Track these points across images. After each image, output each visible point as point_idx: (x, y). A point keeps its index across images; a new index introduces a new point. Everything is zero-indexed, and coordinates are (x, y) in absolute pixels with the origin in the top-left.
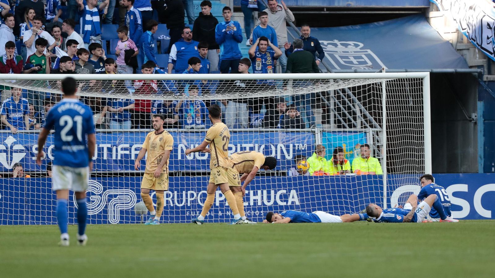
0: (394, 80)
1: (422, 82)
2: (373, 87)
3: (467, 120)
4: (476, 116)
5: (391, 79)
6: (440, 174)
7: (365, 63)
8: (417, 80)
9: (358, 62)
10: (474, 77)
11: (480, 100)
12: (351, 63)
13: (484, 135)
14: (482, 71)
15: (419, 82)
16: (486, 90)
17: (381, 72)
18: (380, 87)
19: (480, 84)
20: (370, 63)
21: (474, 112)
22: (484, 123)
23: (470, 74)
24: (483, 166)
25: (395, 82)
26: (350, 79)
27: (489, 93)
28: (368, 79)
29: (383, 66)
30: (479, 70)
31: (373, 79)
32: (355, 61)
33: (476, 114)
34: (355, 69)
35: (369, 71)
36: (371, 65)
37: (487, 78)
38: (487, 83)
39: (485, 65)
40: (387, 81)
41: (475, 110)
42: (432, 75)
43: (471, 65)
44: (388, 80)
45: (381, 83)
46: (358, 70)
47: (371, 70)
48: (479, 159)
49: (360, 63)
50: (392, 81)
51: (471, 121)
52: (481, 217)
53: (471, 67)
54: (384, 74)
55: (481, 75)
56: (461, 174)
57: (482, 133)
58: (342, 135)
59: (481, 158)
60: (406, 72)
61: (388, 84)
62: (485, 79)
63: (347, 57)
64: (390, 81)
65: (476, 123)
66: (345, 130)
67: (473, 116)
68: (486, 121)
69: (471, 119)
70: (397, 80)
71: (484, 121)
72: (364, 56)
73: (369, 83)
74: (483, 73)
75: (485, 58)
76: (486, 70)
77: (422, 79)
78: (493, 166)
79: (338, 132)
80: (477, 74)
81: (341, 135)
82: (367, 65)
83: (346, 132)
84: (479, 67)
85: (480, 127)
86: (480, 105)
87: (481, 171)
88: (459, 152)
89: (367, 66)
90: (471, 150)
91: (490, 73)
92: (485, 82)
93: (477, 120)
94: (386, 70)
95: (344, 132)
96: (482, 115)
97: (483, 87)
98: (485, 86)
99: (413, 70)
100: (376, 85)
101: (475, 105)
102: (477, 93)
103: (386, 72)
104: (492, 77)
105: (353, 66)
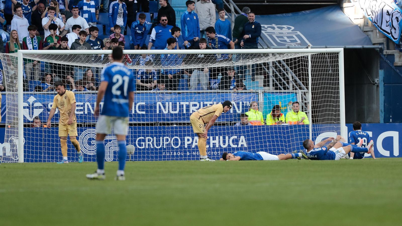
0: (317, 54)
1: (338, 56)
2: (302, 59)
3: (371, 83)
4: (378, 81)
5: (314, 54)
7: (296, 41)
8: (332, 54)
9: (290, 40)
10: (377, 51)
11: (381, 69)
12: (285, 41)
13: (384, 95)
14: (383, 47)
15: (335, 56)
16: (385, 61)
17: (307, 48)
18: (307, 59)
19: (381, 57)
20: (299, 42)
21: (377, 78)
22: (384, 86)
23: (373, 49)
24: (383, 118)
25: (318, 55)
26: (284, 53)
27: (388, 63)
28: (298, 53)
29: (309, 44)
30: (380, 46)
31: (302, 53)
32: (288, 40)
33: (378, 79)
35: (298, 47)
36: (300, 43)
37: (386, 52)
38: (386, 56)
39: (385, 43)
40: (312, 55)
41: (377, 76)
42: (345, 50)
43: (374, 42)
44: (313, 54)
45: (307, 56)
46: (290, 47)
48: (380, 112)
49: (292, 41)
50: (316, 54)
51: (374, 84)
52: (382, 156)
53: (374, 44)
54: (310, 50)
55: (381, 50)
56: (367, 124)
57: (383, 93)
58: (279, 95)
59: (382, 112)
60: (326, 48)
61: (312, 57)
62: (385, 53)
63: (282, 37)
64: (314, 55)
65: (378, 86)
66: (281, 91)
67: (376, 80)
69: (375, 83)
71: (384, 84)
72: (294, 36)
73: (299, 56)
74: (383, 49)
75: (384, 38)
76: (385, 46)
77: (338, 53)
78: (391, 118)
79: (276, 93)
80: (378, 49)
81: (278, 95)
83: (282, 93)
84: (380, 44)
85: (381, 89)
86: (381, 73)
87: (382, 121)
88: (365, 107)
89: (297, 44)
90: (374, 106)
91: (388, 49)
92: (385, 55)
93: (378, 83)
94: (311, 46)
95: (280, 92)
96: (382, 80)
97: (384, 59)
98: (385, 58)
99: (331, 47)
100: (304, 58)
101: (377, 73)
102: (379, 64)
103: (311, 48)
104: (390, 52)
105: (287, 44)
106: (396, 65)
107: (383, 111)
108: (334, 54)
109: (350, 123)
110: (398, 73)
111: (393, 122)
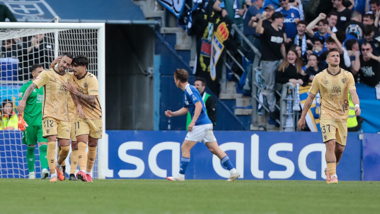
0: (67, 31)
1: (96, 33)
2: (45, 38)
3: (142, 74)
4: (152, 71)
5: (64, 30)
6: (113, 131)
7: (37, 12)
8: (91, 32)
9: (29, 11)
10: (151, 29)
11: (157, 53)
12: (22, 12)
13: (161, 91)
14: (159, 23)
15: (94, 33)
16: (163, 44)
17: (53, 22)
18: (52, 38)
19: (156, 37)
20: (42, 13)
21: (150, 66)
22: (161, 78)
23: (145, 27)
24: (158, 123)
25: (68, 32)
26: (21, 29)
27: (166, 46)
28: (40, 29)
30: (156, 22)
31: (45, 29)
32: (26, 10)
33: (152, 68)
34: (26, 18)
35: (40, 20)
36: (43, 15)
37: (165, 30)
38: (164, 36)
39: (163, 17)
40: (60, 32)
41: (151, 64)
42: (108, 26)
43: (147, 16)
44: (61, 30)
45: (53, 34)
46: (29, 20)
47: (43, 20)
48: (154, 115)
49: (32, 12)
50: (65, 31)
51: (146, 75)
52: (156, 177)
53: (148, 19)
54: (57, 24)
55: (158, 27)
56: (136, 132)
57: (159, 88)
58: (13, 88)
59: (156, 114)
60: (80, 22)
61: (60, 35)
62: (162, 31)
63: (18, 6)
64: (63, 32)
65: (151, 78)
66: (15, 82)
67: (149, 70)
68: (163, 76)
69: (147, 73)
70: (70, 31)
71: (161, 75)
72: (35, 5)
73: (41, 33)
74: (160, 26)
75: (163, 10)
76: (163, 22)
77: (97, 30)
78: (169, 124)
79: (9, 84)
80: (153, 26)
81: (11, 88)
82: (39, 14)
83: (16, 84)
84: (156, 18)
85: (157, 82)
86: (157, 59)
87: (156, 127)
88: (134, 108)
89: (39, 16)
90: (146, 106)
91: (167, 25)
92: (162, 34)
93: (153, 74)
94: (59, 20)
95: (14, 84)
96: (158, 70)
97: (160, 40)
98: (162, 39)
99: (87, 21)
100: (48, 35)
101: (152, 59)
102: (154, 46)
103: (59, 22)
104: (170, 30)
105: (24, 16)
106: (178, 48)
107: (158, 113)
108: (91, 31)
109: (112, 129)
110: (180, 60)
111: (172, 129)
